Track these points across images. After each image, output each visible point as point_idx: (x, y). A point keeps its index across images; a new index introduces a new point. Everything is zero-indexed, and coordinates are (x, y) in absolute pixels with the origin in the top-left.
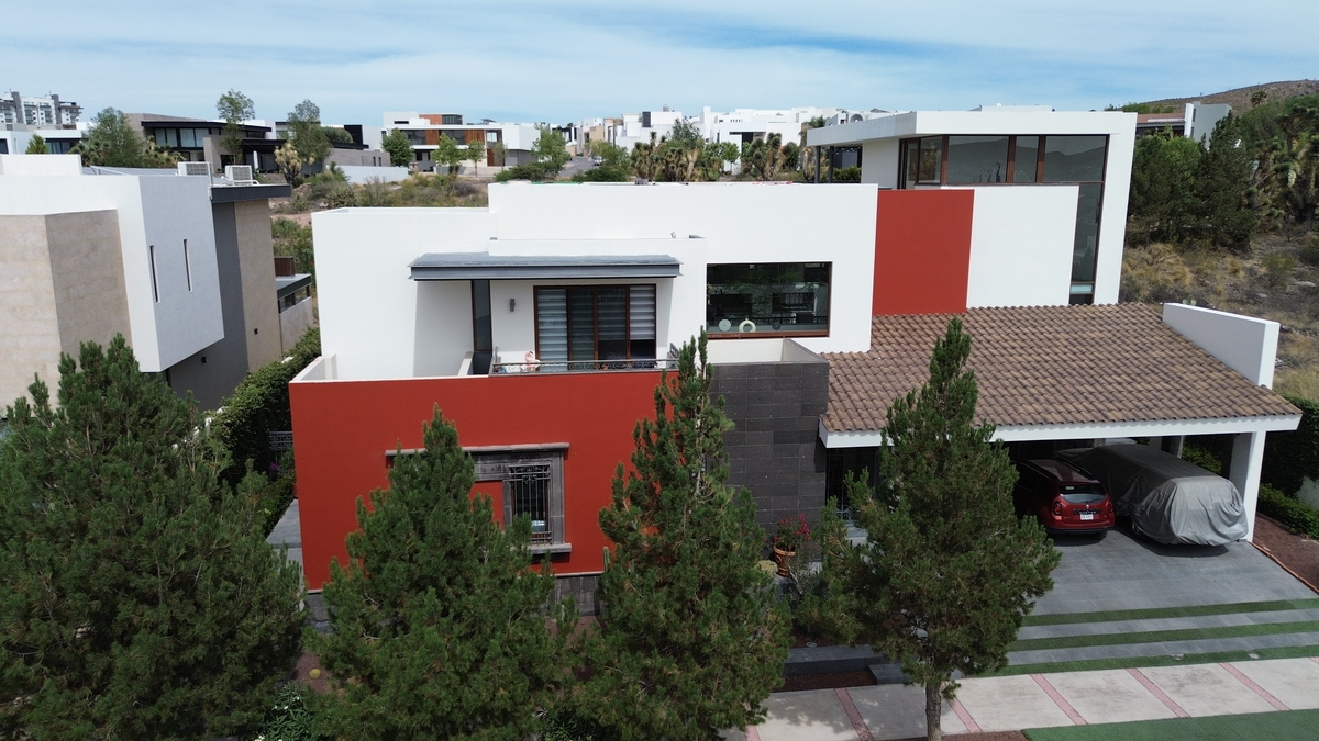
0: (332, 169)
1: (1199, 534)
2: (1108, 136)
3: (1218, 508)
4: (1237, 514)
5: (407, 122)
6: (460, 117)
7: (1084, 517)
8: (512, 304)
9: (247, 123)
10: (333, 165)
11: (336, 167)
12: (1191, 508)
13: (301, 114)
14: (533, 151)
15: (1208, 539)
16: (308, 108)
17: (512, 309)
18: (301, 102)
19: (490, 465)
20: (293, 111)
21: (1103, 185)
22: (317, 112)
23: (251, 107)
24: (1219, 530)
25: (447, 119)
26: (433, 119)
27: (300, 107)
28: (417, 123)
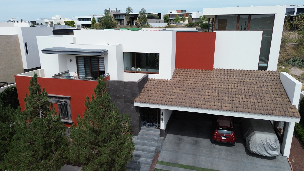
0: (147, 24)
1: (259, 151)
2: (275, 14)
3: (268, 144)
4: (275, 147)
5: (172, 12)
6: (185, 11)
7: (223, 138)
8: (71, 60)
9: (131, 14)
10: (147, 23)
11: (148, 23)
12: (258, 142)
13: (142, 11)
14: (199, 18)
15: (263, 154)
16: (143, 10)
17: (70, 62)
18: (142, 9)
19: (54, 99)
20: (140, 11)
21: (272, 31)
22: (145, 11)
23: (132, 10)
24: (268, 152)
25: (182, 11)
26: (177, 11)
27: (142, 10)
28: (174, 12)
